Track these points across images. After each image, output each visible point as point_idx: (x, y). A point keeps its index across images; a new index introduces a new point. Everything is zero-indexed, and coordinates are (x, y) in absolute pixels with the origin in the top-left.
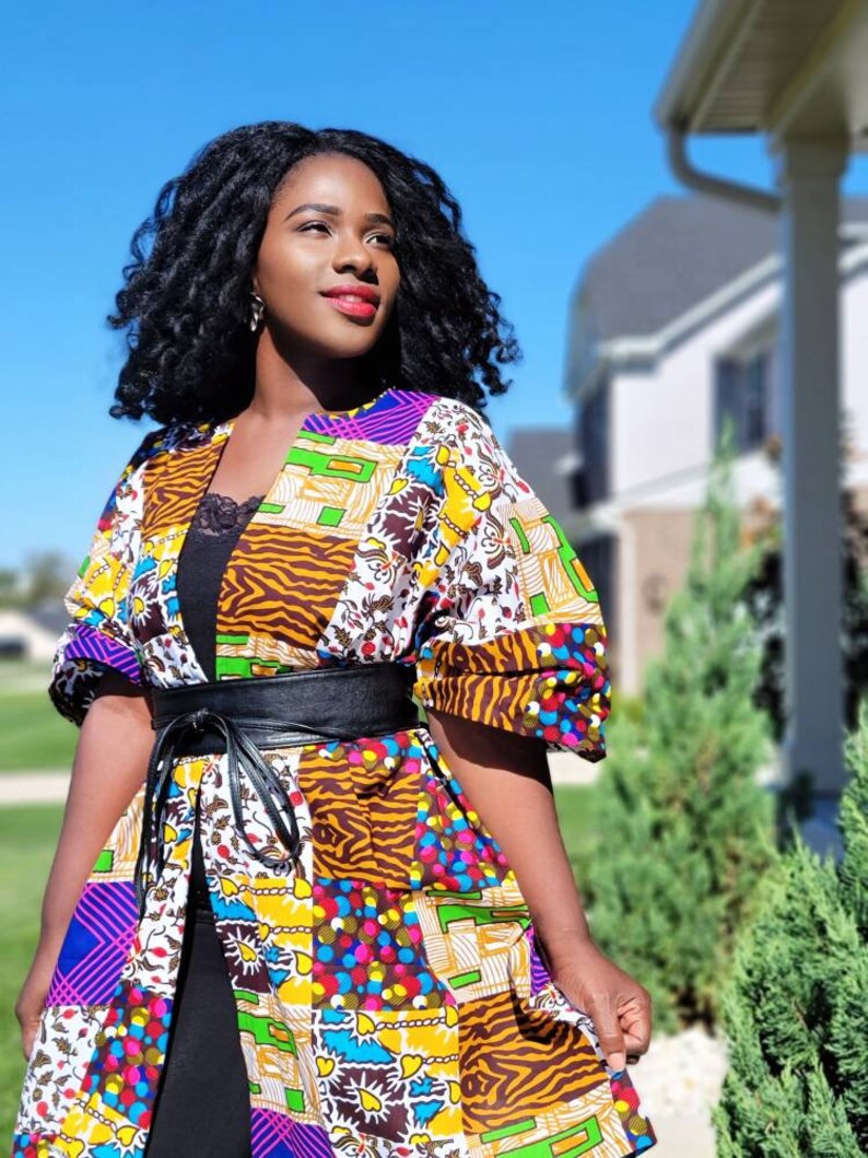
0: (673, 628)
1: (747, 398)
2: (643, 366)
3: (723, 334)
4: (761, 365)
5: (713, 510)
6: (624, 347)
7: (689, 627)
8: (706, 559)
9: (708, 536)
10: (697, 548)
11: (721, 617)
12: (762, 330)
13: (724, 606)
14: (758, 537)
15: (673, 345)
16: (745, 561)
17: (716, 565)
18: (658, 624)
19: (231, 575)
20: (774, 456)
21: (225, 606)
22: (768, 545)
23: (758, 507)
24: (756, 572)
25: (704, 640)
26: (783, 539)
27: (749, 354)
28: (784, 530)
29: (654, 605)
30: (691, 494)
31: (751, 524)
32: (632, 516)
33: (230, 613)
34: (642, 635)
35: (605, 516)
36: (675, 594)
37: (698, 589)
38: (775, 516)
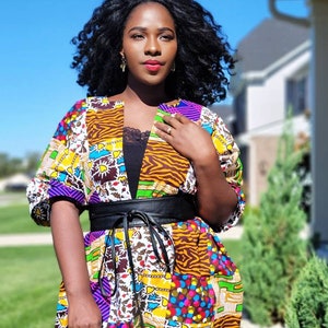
0: (270, 180)
1: (298, 94)
2: (259, 82)
3: (289, 70)
4: (303, 82)
5: (285, 137)
6: (251, 75)
7: (276, 180)
8: (282, 156)
9: (283, 147)
10: (279, 151)
11: (288, 176)
12: (304, 68)
13: (289, 172)
14: (301, 147)
15: (270, 74)
16: (297, 156)
17: (286, 157)
18: (264, 179)
19: (146, 159)
20: (308, 116)
21: (144, 170)
22: (305, 150)
23: (301, 136)
24: (301, 160)
25: (282, 185)
26: (311, 148)
27: (299, 78)
28: (311, 145)
29: (263, 172)
30: (277, 130)
31: (299, 142)
32: (255, 139)
33: (147, 173)
34: (258, 183)
35: (245, 139)
36: (271, 168)
37: (279, 166)
38: (308, 139)
